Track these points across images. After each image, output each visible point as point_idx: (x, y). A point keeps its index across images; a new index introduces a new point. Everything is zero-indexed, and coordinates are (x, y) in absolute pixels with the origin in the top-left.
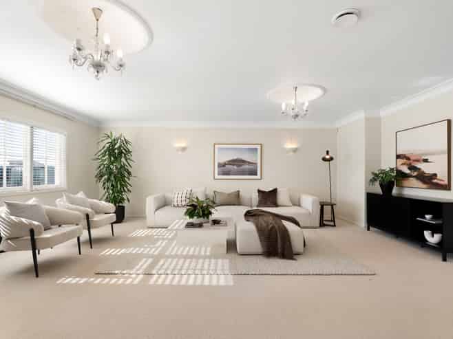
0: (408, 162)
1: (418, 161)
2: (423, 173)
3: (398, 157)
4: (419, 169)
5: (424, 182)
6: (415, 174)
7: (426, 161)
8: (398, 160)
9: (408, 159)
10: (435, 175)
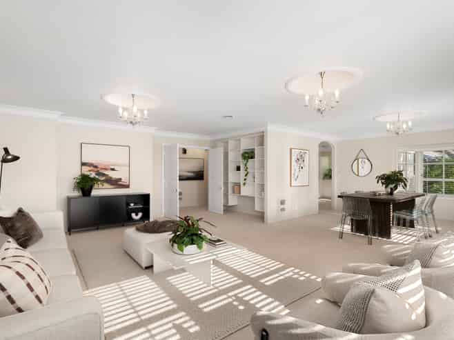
0: (96, 169)
1: (106, 169)
2: (111, 178)
3: (83, 164)
4: (107, 175)
5: (112, 184)
6: (103, 178)
7: (113, 169)
8: (83, 167)
9: (96, 167)
10: (121, 179)
